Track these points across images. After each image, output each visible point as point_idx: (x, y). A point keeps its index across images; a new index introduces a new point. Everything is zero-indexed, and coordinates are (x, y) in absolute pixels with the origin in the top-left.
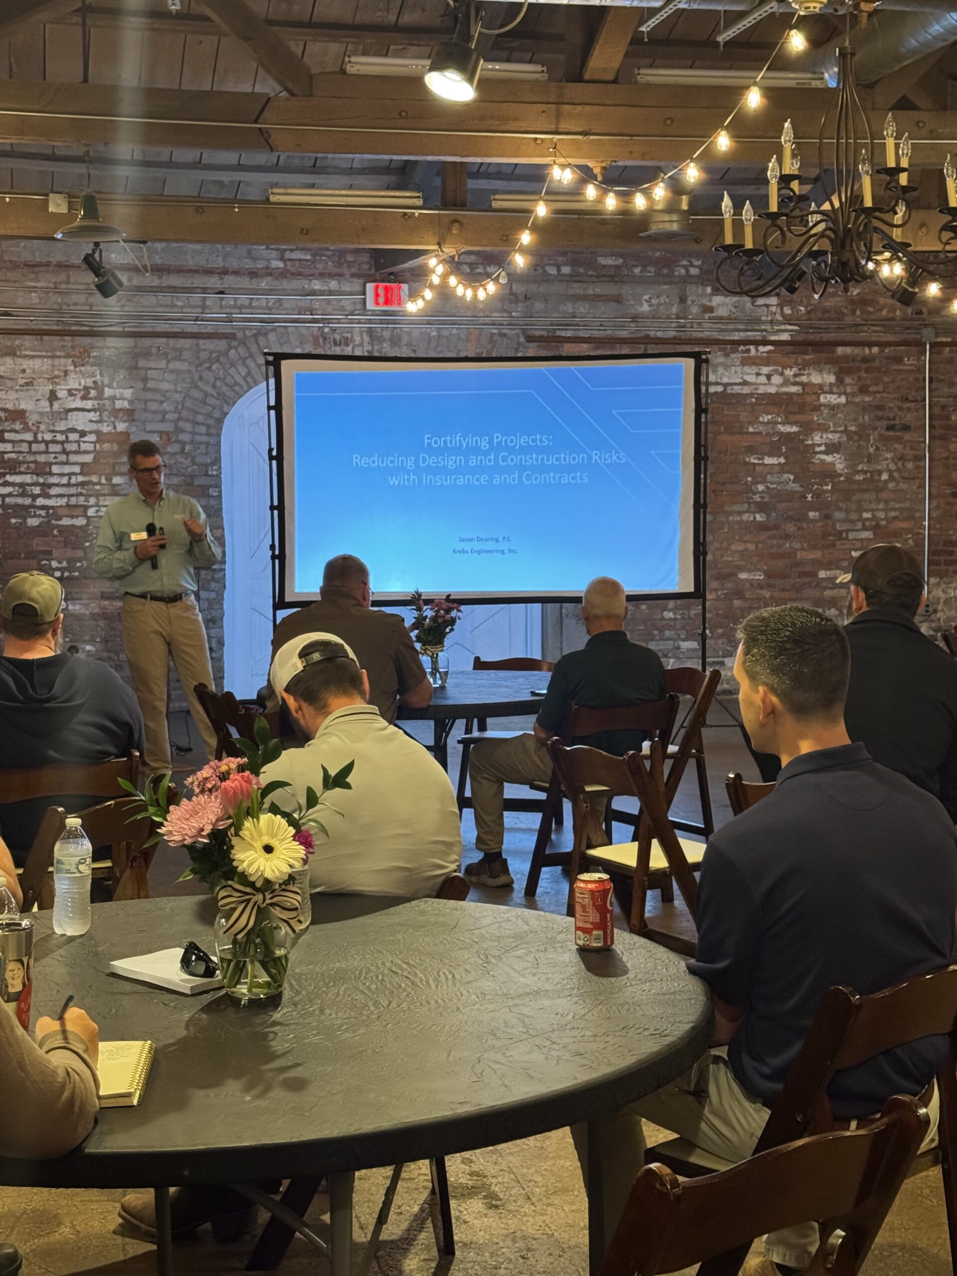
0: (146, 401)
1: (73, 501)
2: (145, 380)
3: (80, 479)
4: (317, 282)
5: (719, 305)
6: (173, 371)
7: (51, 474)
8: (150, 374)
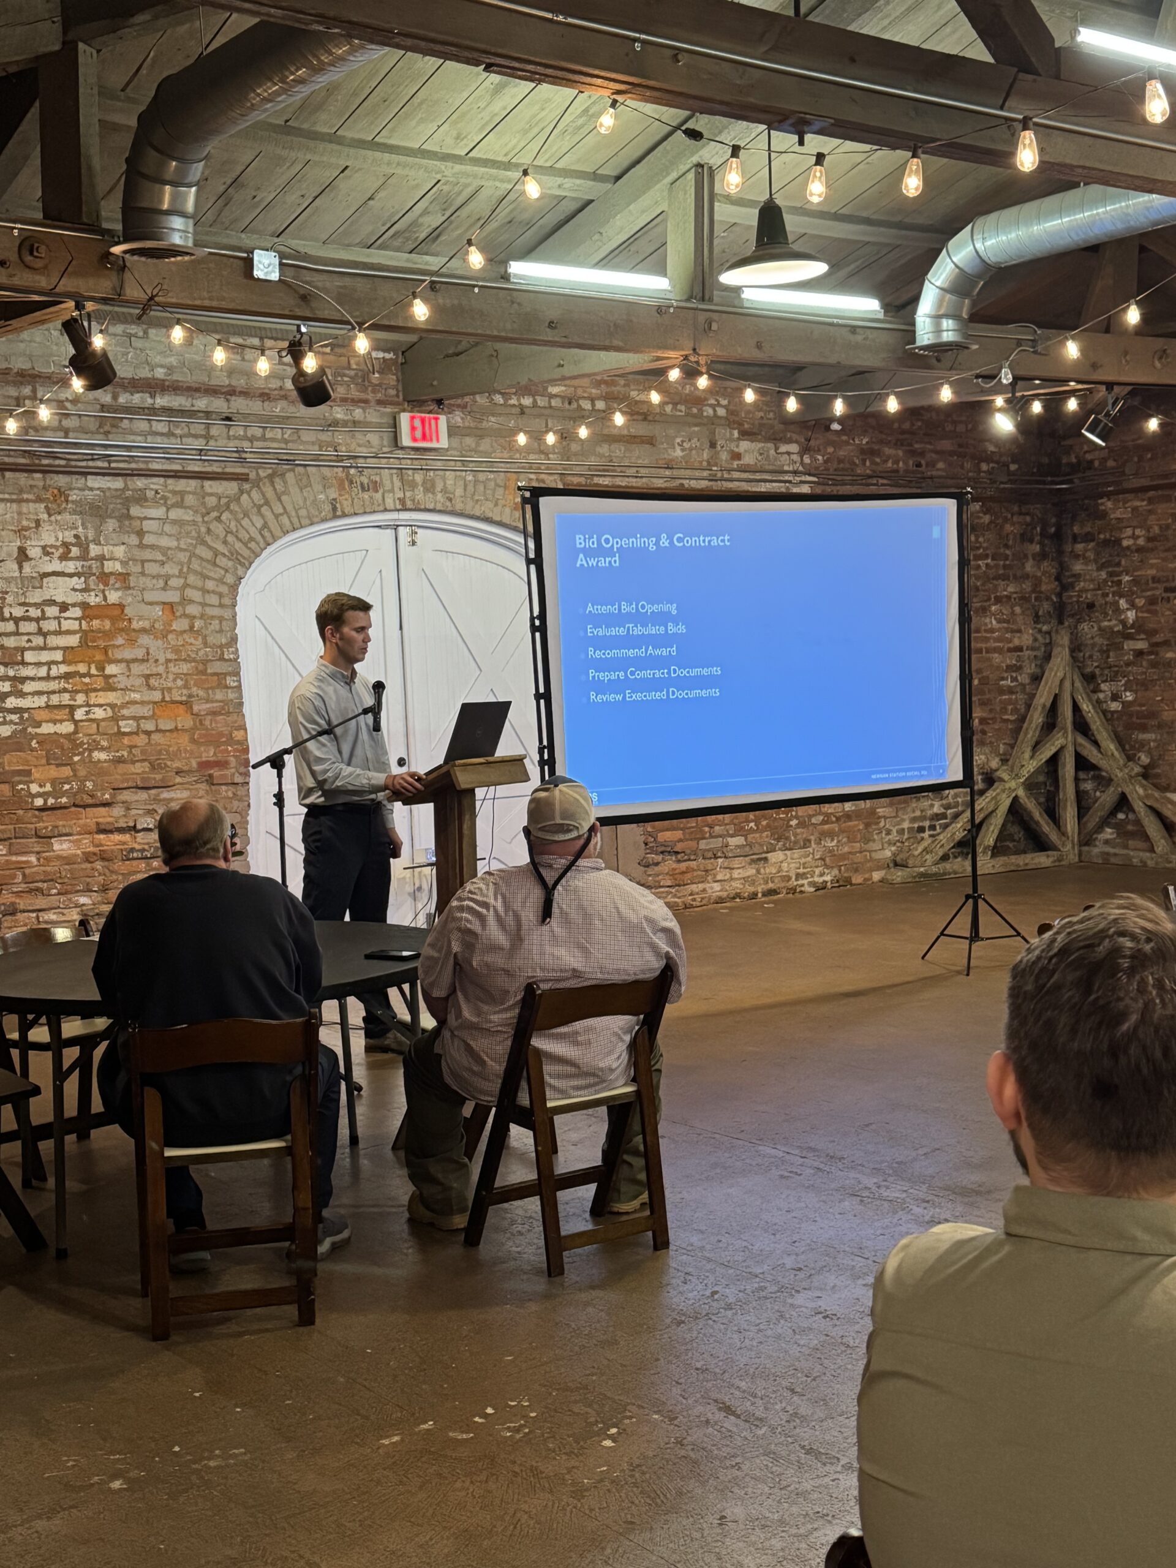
0: (143, 562)
1: (55, 700)
2: (141, 533)
3: (63, 669)
4: (338, 409)
5: (746, 451)
6: (174, 522)
7: (23, 663)
8: (147, 525)
